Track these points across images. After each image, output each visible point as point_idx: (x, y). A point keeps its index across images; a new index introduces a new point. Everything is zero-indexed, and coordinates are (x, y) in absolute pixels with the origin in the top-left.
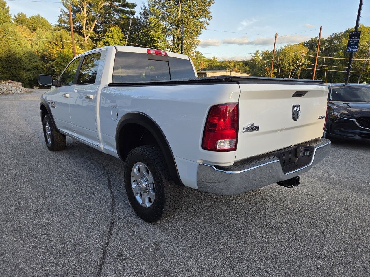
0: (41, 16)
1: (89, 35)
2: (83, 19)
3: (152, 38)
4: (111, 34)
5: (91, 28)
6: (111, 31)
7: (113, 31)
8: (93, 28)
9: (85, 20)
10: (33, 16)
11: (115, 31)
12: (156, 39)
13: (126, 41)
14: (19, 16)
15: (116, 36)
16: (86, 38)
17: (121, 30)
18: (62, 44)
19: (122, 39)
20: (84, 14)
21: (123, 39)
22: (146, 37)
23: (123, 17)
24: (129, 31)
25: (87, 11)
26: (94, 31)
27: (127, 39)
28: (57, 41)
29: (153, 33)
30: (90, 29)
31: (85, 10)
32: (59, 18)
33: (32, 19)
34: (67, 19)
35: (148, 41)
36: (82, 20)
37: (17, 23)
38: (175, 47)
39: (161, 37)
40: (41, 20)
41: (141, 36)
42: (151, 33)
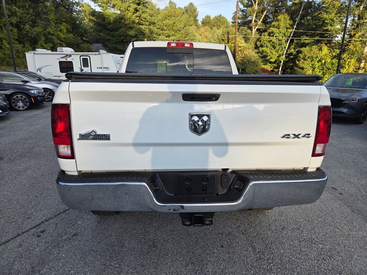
0: (222, 16)
1: (257, 27)
2: (254, 12)
3: (324, 21)
4: (277, 23)
5: (260, 20)
6: (278, 20)
7: (280, 20)
8: (261, 20)
9: (255, 13)
10: (216, 17)
11: (282, 19)
12: (328, 21)
13: (293, 29)
14: (205, 18)
15: (282, 25)
16: (254, 30)
17: (289, 17)
18: (228, 40)
19: (289, 26)
20: (255, 7)
21: (291, 26)
22: (317, 21)
23: (295, 3)
24: (299, 17)
25: (259, 3)
26: (262, 22)
27: (295, 26)
28: (224, 37)
29: (325, 16)
30: (258, 21)
31: (257, 3)
32: (233, 15)
33: (214, 19)
34: (240, 15)
35: (319, 25)
36: (252, 14)
37: (202, 25)
38: (354, 29)
39: (335, 19)
40: (221, 19)
41: (311, 21)
42: (322, 15)
